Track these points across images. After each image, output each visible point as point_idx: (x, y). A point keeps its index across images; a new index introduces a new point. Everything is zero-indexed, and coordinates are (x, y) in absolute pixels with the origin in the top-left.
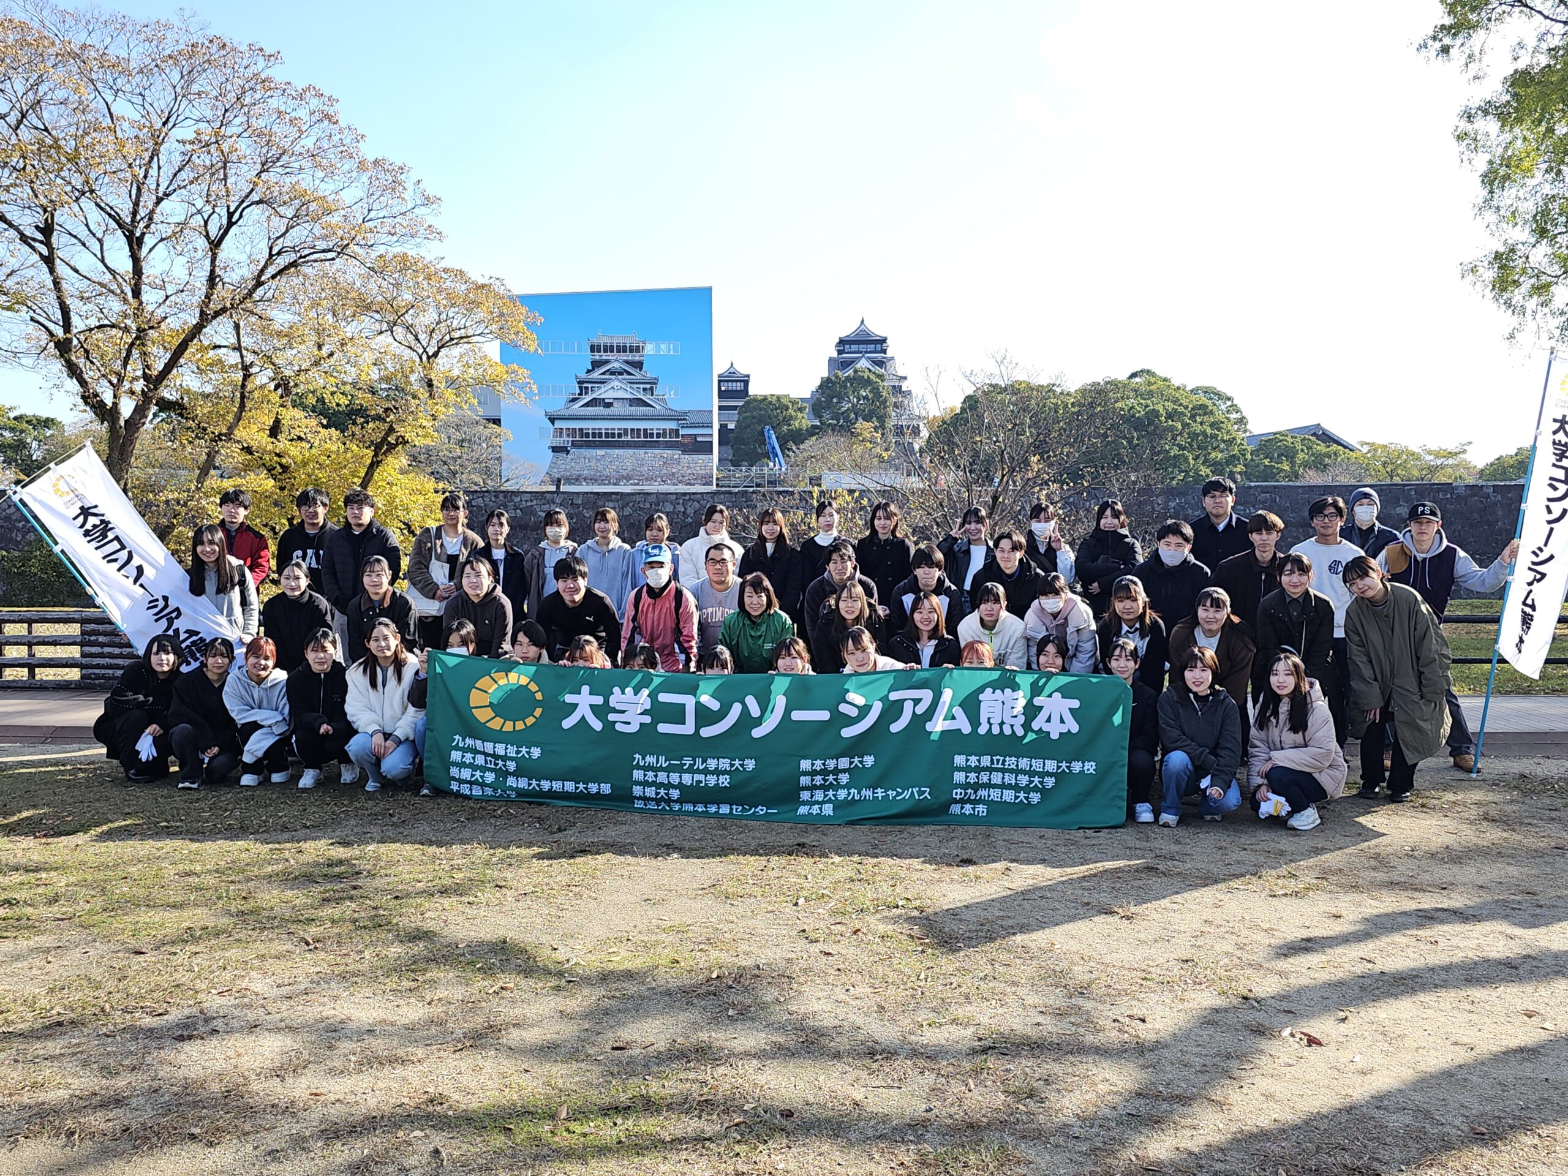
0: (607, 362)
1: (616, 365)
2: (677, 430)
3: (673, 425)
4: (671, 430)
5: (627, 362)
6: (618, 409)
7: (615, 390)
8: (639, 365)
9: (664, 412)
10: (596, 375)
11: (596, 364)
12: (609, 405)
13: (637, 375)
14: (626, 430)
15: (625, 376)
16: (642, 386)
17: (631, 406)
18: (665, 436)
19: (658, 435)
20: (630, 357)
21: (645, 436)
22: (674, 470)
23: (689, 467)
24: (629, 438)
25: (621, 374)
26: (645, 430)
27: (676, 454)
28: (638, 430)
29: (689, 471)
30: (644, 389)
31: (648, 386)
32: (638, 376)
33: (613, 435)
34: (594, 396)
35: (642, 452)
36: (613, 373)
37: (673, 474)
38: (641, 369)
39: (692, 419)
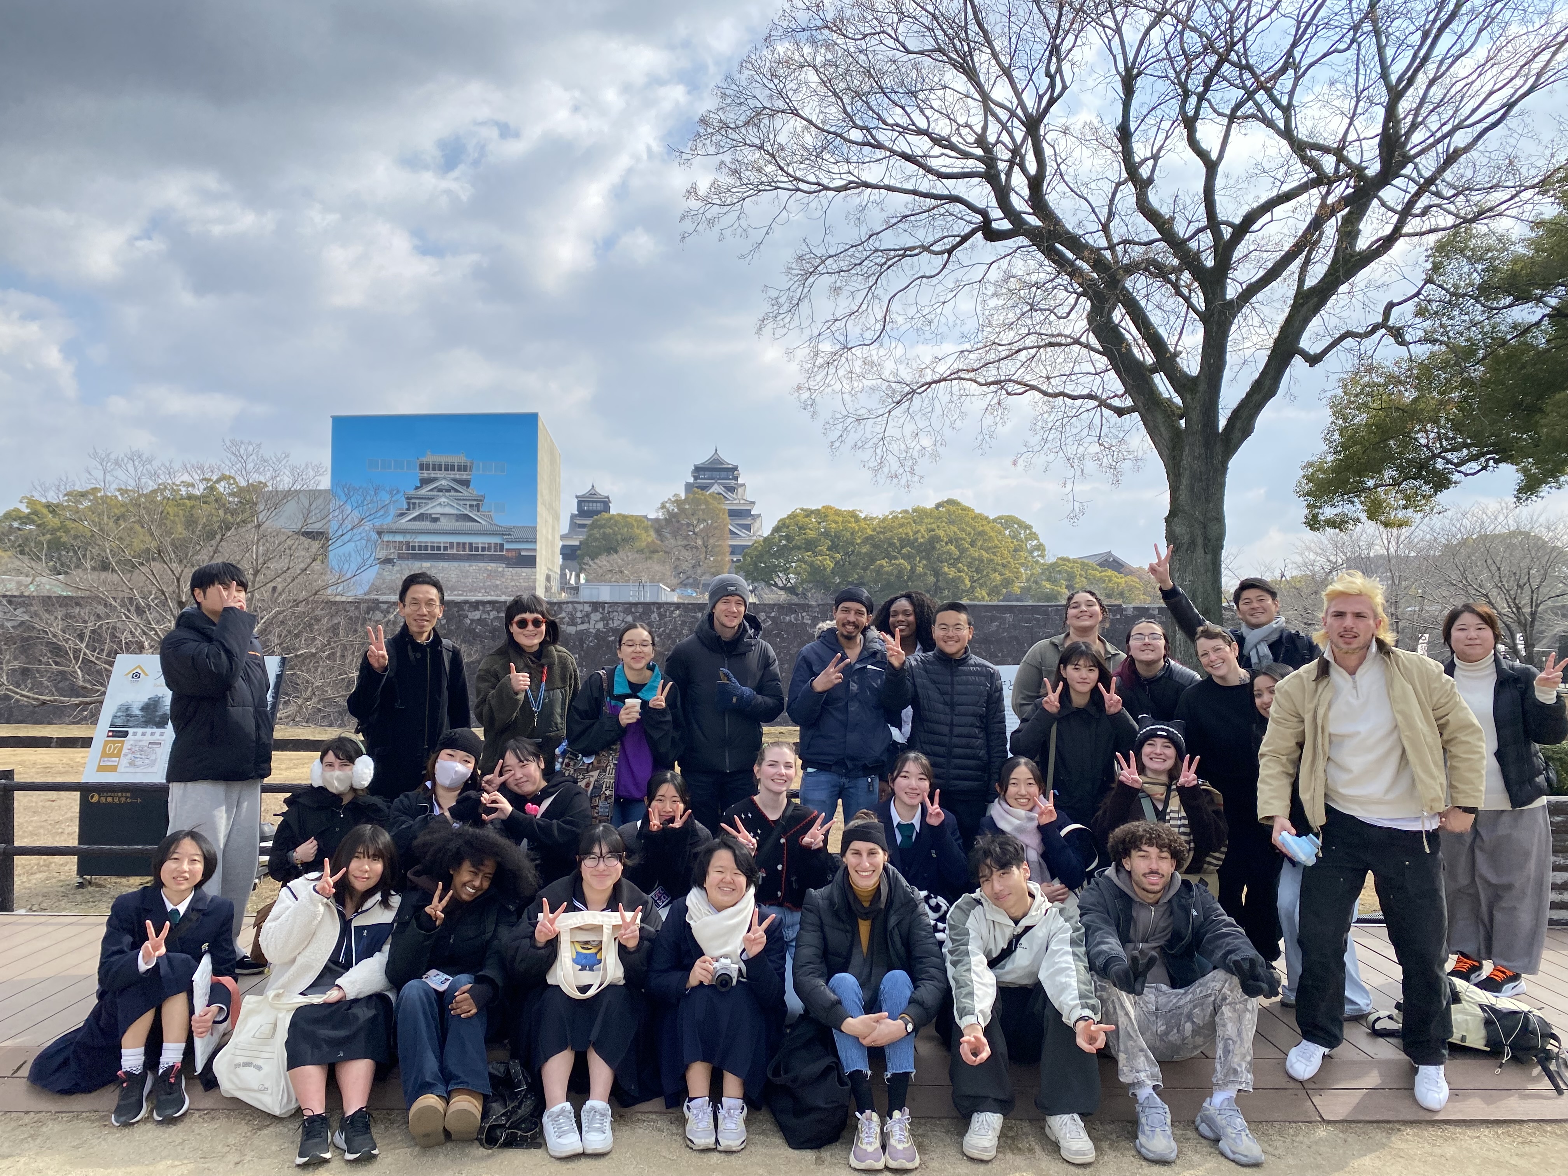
0: (435, 480)
1: (443, 482)
2: (502, 545)
3: (497, 540)
4: (496, 544)
5: (455, 480)
6: (444, 524)
7: (442, 506)
8: (466, 483)
9: (489, 527)
10: (424, 491)
11: (425, 482)
12: (436, 520)
13: (465, 492)
14: (451, 544)
15: (453, 493)
16: (468, 503)
17: (457, 521)
18: (489, 549)
19: (483, 549)
20: (458, 475)
21: (471, 550)
22: (498, 582)
23: (512, 580)
24: (455, 552)
25: (448, 491)
26: (471, 544)
27: (500, 567)
28: (464, 544)
29: (513, 583)
30: (471, 506)
31: (475, 503)
32: (466, 494)
33: (439, 548)
34: (422, 511)
35: (467, 564)
36: (440, 490)
37: (497, 586)
38: (468, 487)
39: (516, 534)
